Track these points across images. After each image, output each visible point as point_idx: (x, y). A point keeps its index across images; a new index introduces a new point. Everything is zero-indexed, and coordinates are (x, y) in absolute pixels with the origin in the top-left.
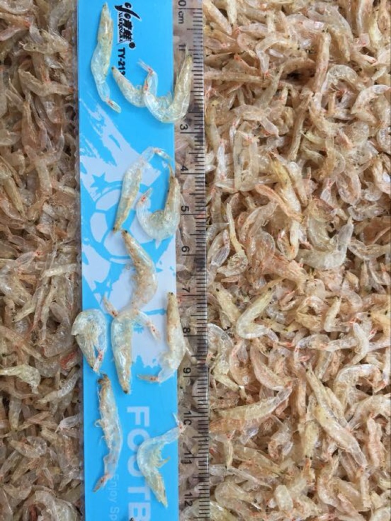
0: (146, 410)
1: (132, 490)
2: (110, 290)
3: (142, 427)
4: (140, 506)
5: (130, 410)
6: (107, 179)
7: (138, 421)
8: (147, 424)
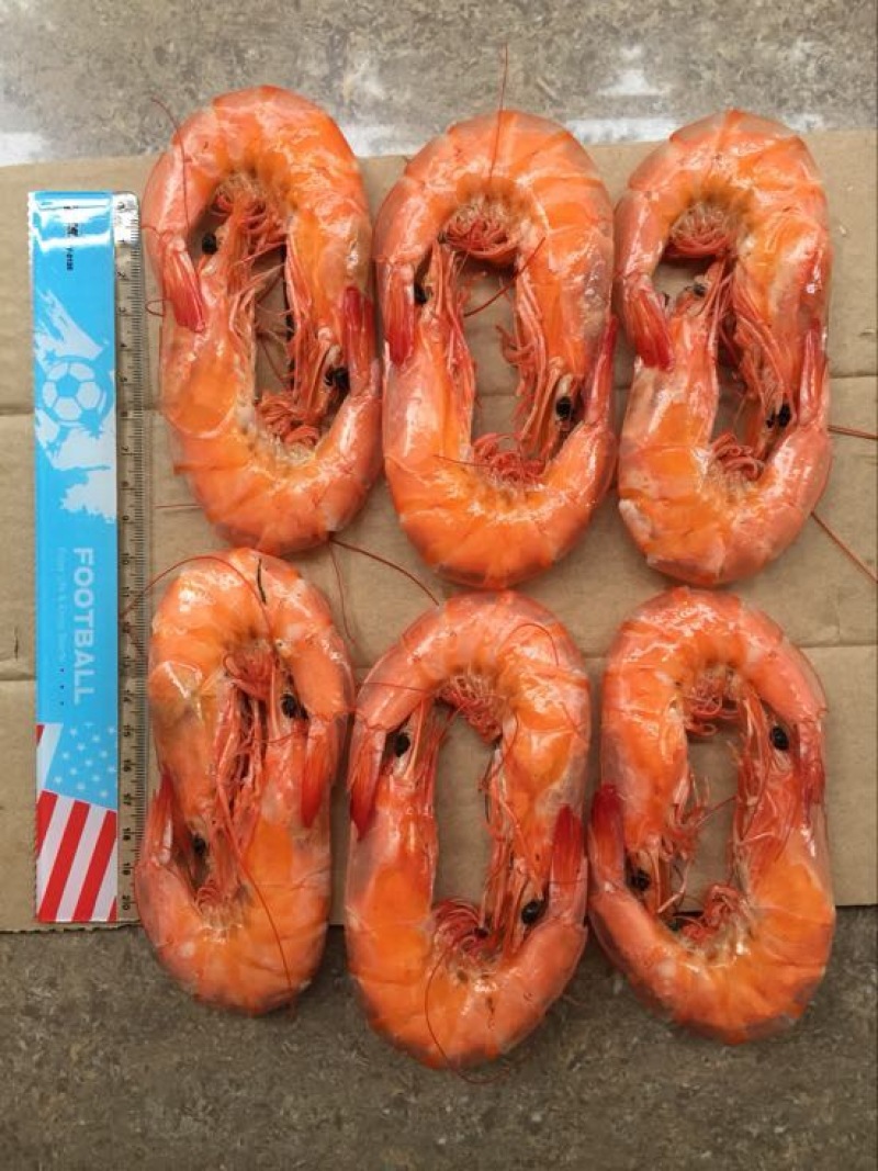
0: (90, 551)
1: (77, 619)
2: (59, 449)
3: (86, 565)
4: (84, 632)
5: (76, 551)
6: (58, 354)
7: (83, 561)
8: (91, 562)
